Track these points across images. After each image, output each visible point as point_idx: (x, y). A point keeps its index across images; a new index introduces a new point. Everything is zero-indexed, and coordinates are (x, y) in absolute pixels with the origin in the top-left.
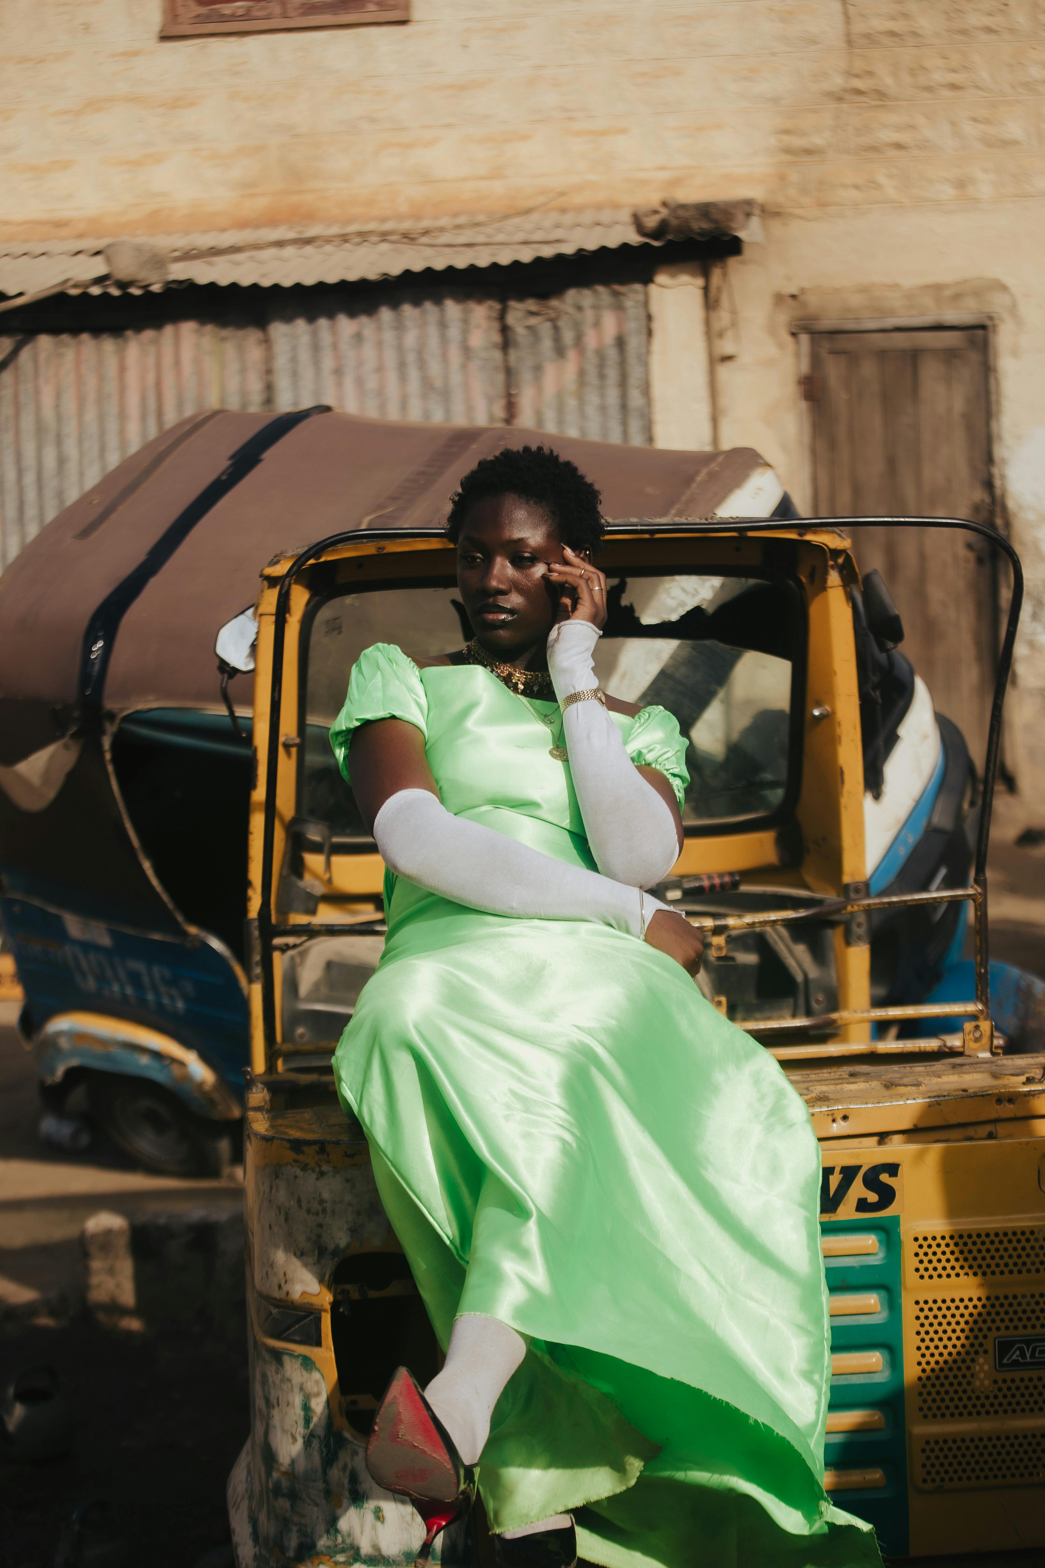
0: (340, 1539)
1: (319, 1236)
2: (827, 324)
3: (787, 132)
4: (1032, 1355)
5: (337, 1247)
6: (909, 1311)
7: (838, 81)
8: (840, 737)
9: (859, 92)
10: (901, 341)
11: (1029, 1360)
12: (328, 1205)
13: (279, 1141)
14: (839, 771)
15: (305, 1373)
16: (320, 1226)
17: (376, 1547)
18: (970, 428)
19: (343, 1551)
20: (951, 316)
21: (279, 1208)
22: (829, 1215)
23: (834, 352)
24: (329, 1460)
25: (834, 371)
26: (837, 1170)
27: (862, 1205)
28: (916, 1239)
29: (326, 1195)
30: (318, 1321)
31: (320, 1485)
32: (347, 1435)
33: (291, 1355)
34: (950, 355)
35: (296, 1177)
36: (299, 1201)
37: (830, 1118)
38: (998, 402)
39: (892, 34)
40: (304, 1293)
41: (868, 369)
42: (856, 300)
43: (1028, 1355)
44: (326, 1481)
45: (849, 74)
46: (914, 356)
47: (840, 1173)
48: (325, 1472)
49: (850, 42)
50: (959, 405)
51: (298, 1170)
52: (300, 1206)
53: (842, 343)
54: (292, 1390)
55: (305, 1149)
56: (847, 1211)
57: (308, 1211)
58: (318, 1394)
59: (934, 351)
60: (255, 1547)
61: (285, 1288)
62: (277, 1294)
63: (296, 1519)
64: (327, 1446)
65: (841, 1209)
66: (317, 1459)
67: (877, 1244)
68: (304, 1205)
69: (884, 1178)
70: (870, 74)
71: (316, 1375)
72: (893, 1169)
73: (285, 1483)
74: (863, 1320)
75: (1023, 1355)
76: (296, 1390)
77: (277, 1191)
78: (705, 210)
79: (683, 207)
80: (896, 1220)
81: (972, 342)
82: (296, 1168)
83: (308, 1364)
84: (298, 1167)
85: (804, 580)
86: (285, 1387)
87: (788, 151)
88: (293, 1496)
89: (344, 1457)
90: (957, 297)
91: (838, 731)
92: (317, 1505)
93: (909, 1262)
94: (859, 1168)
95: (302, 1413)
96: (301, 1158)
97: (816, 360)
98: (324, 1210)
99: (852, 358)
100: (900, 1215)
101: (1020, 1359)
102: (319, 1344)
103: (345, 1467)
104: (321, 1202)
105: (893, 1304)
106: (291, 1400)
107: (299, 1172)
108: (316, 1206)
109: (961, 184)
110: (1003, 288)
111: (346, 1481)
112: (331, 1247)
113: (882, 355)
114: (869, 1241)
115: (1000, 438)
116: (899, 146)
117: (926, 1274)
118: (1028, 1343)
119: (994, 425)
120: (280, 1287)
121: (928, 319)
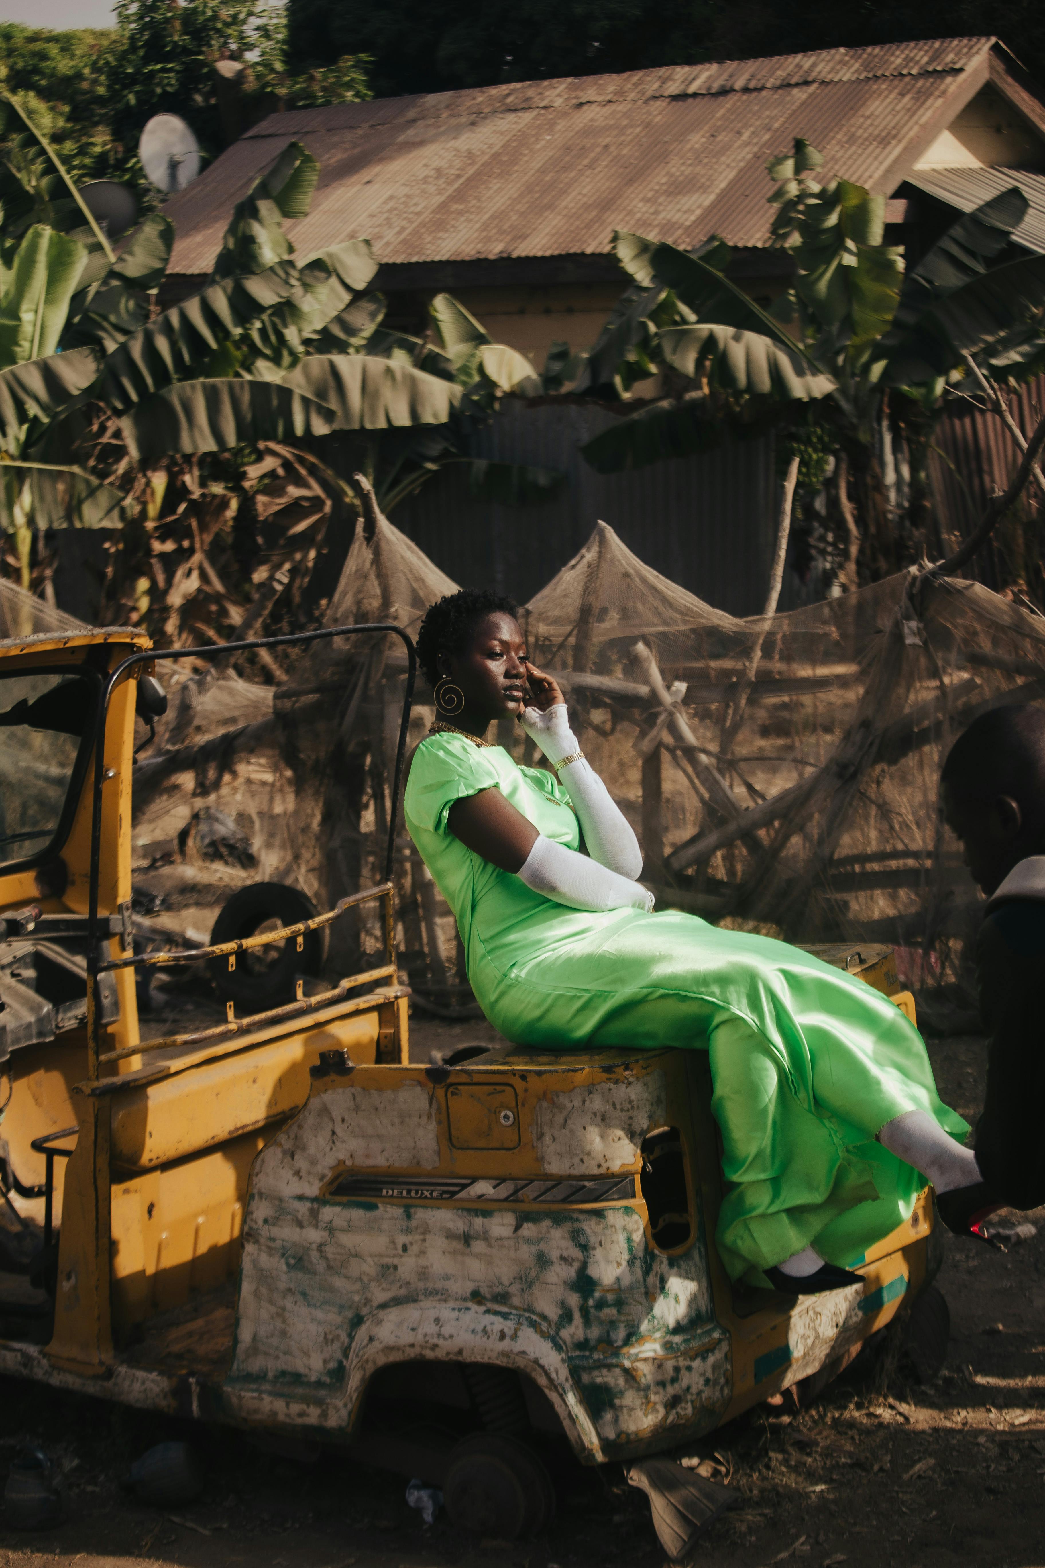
0: (656, 1322)
1: (630, 1125)
5: (642, 1129)
12: (635, 1104)
15: (627, 1218)
16: (631, 1118)
19: (659, 1329)
21: (595, 1114)
24: (647, 1272)
29: (633, 1097)
30: (632, 1182)
31: (642, 1289)
32: (656, 1252)
33: (613, 1209)
35: (610, 1090)
36: (614, 1105)
40: (623, 1165)
44: (646, 1287)
48: (645, 1280)
51: (612, 1084)
52: (615, 1108)
54: (616, 1231)
55: (616, 1069)
57: (622, 1110)
58: (638, 1229)
61: (605, 1165)
62: (596, 1171)
63: (623, 1318)
64: (645, 1262)
66: (639, 1273)
68: (618, 1107)
71: (632, 1218)
73: (610, 1297)
76: (620, 1231)
77: (591, 1103)
82: (609, 1084)
83: (628, 1210)
84: (611, 1082)
86: (609, 1232)
88: (619, 1304)
89: (656, 1267)
92: (640, 1303)
95: (626, 1246)
96: (613, 1076)
98: (633, 1107)
102: (633, 1196)
103: (657, 1273)
104: (630, 1102)
106: (614, 1238)
107: (612, 1086)
108: (627, 1105)
111: (658, 1283)
112: (638, 1131)
120: (599, 1166)
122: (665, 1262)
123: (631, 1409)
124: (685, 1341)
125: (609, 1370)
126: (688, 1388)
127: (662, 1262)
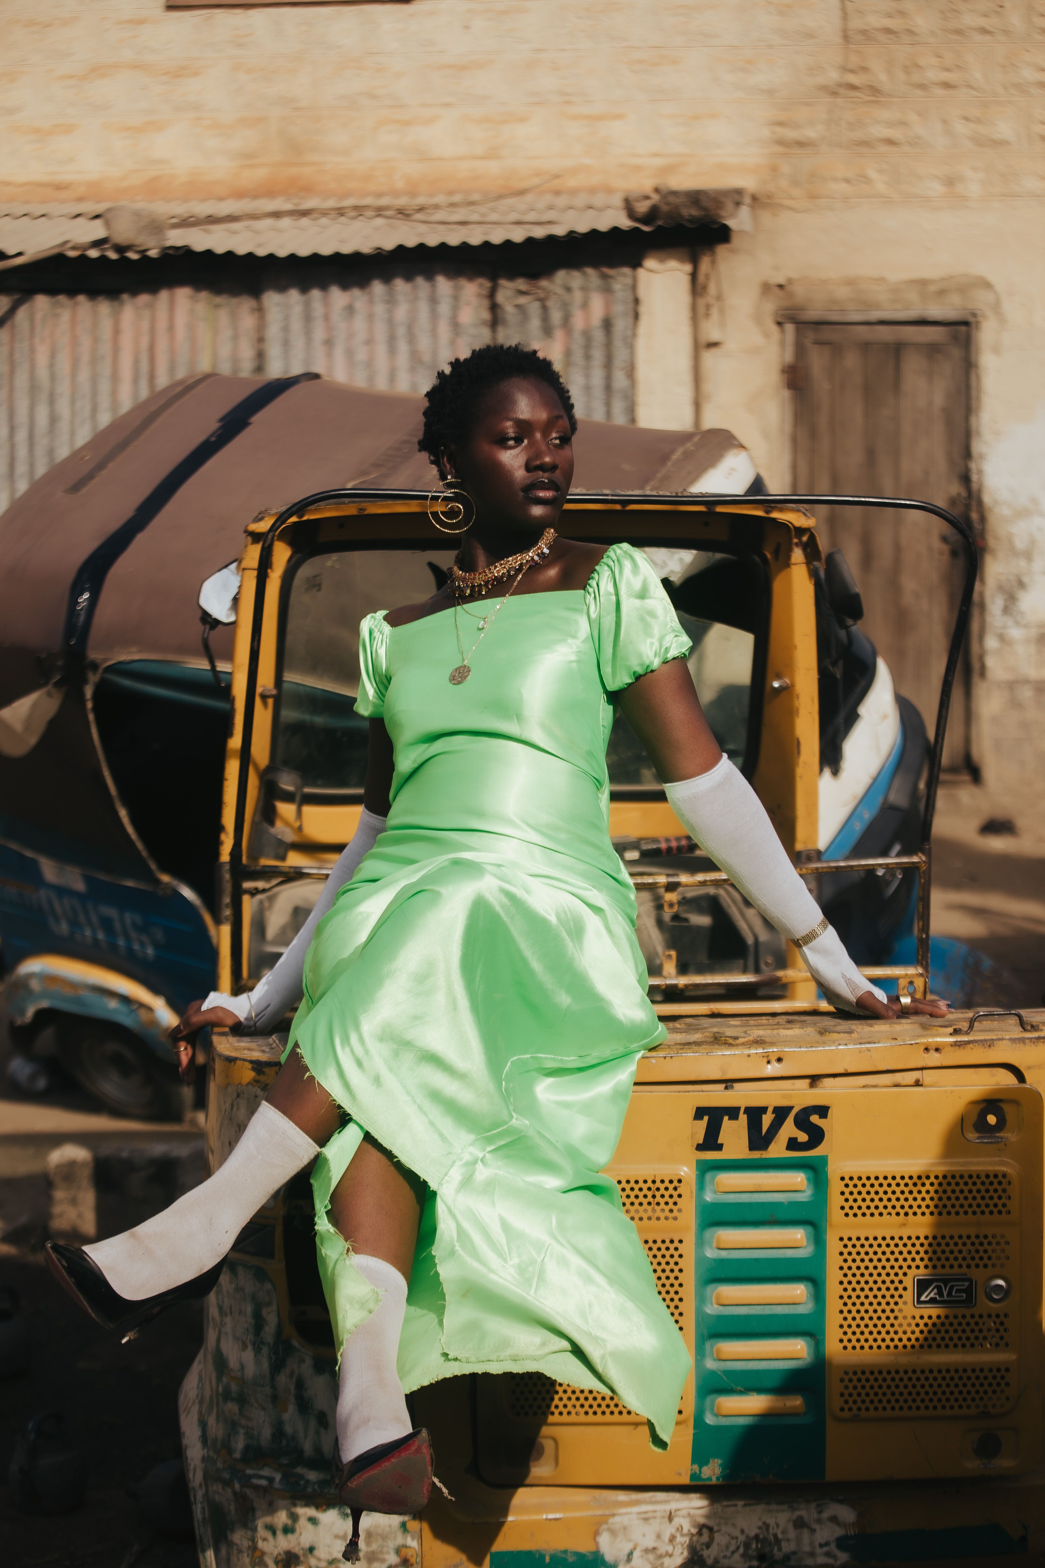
0: (284, 1442)
2: (813, 314)
3: (780, 124)
4: (949, 1294)
6: (833, 1246)
7: (833, 76)
8: (798, 709)
9: (853, 87)
10: (885, 334)
11: (946, 1298)
13: (242, 1062)
14: (796, 742)
15: (257, 1283)
17: (318, 1450)
18: (949, 422)
20: (935, 311)
22: (761, 1152)
23: (818, 343)
24: (277, 1367)
25: (817, 361)
26: (770, 1110)
27: (793, 1144)
28: (843, 1179)
30: (272, 1235)
31: (268, 1390)
32: (295, 1343)
33: (245, 1265)
34: (933, 350)
35: (256, 1096)
37: (765, 1060)
38: (978, 398)
39: (888, 31)
41: (852, 361)
42: (843, 293)
43: (945, 1294)
44: (273, 1387)
45: (845, 69)
46: (897, 349)
47: (773, 1113)
48: (273, 1379)
49: (846, 38)
50: (939, 400)
51: (259, 1090)
53: (827, 334)
54: (245, 1299)
55: (266, 1070)
56: (777, 1149)
58: (269, 1304)
59: (917, 346)
60: (203, 1449)
63: (244, 1422)
64: (276, 1353)
65: (772, 1147)
66: (266, 1365)
67: (806, 1182)
69: (815, 1119)
70: (865, 69)
71: (268, 1286)
72: (823, 1111)
73: (234, 1387)
74: (789, 1253)
75: (940, 1293)
76: (249, 1299)
77: (237, 1110)
78: (695, 197)
79: (674, 193)
80: (824, 1160)
81: (955, 338)
82: (256, 1088)
83: (261, 1274)
84: (259, 1087)
85: (769, 556)
86: (238, 1296)
87: (781, 142)
88: (242, 1400)
89: (292, 1364)
90: (942, 293)
91: (796, 703)
92: (264, 1409)
93: (835, 1200)
94: (790, 1108)
95: (253, 1321)
96: (262, 1078)
97: (800, 350)
99: (836, 349)
100: (827, 1156)
101: (937, 1297)
102: (272, 1256)
103: (292, 1373)
105: (819, 1240)
106: (243, 1307)
109: (950, 182)
110: (987, 285)
111: (292, 1387)
113: (866, 347)
114: (798, 1179)
115: (978, 433)
116: (890, 142)
117: (851, 1213)
118: (945, 1282)
119: (973, 420)
121: (913, 314)
122: (309, 1362)
123: (240, 1551)
124: (323, 1483)
125: (223, 1488)
126: (311, 1549)
127: (302, 1361)
